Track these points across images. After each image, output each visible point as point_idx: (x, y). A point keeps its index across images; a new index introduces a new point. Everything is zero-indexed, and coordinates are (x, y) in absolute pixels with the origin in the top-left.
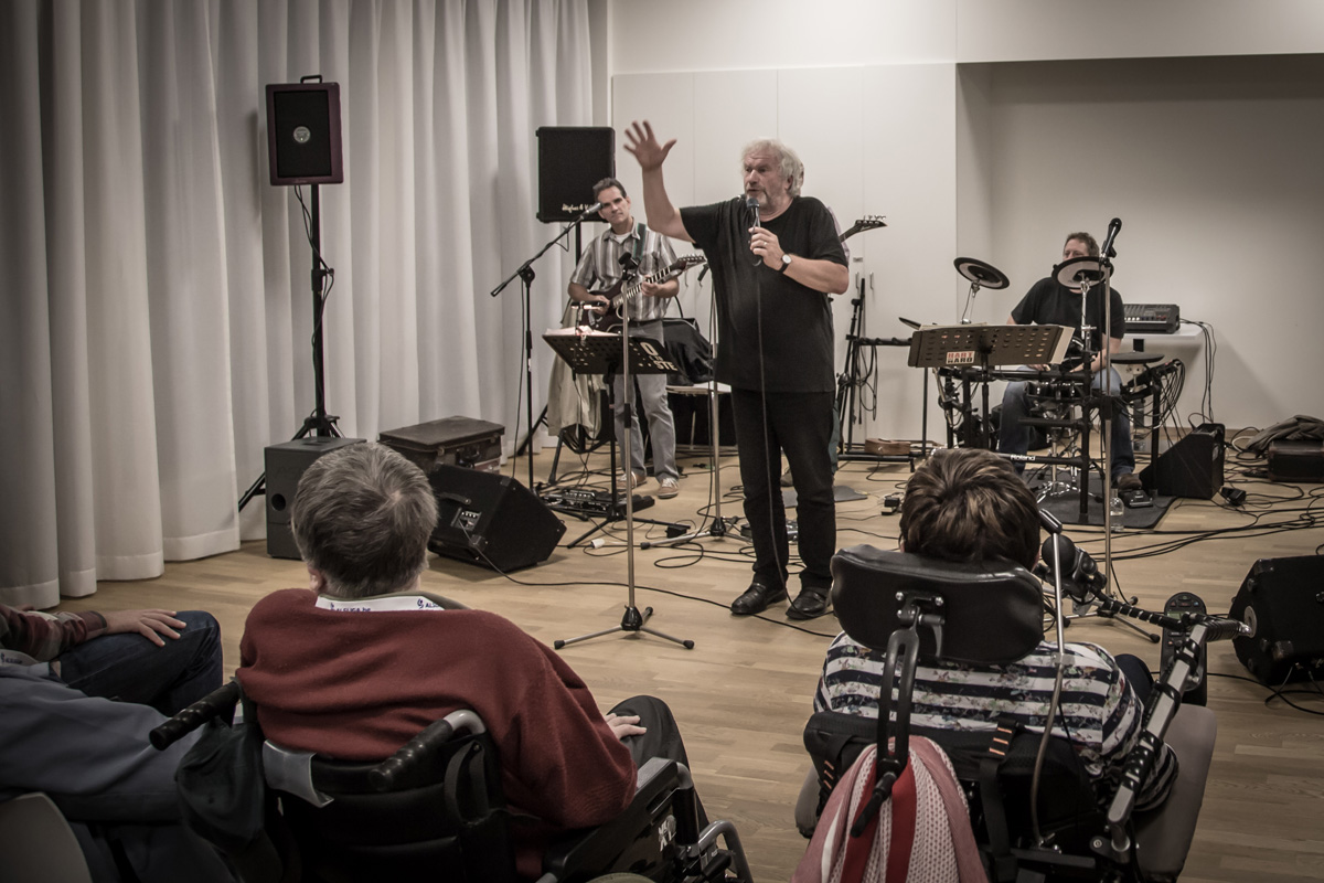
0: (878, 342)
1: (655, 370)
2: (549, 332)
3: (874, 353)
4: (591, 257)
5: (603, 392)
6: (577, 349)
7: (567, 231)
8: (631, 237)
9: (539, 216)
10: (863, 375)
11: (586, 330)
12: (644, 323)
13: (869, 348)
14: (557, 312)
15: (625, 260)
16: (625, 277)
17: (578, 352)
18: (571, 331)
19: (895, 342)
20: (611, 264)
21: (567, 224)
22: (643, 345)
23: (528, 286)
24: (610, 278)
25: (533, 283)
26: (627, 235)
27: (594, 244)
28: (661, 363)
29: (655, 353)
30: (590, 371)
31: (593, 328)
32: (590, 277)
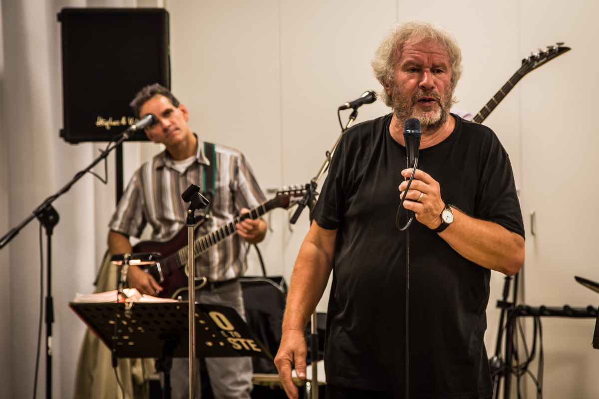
0: (543, 311)
1: (230, 352)
2: (79, 298)
3: (537, 327)
4: (139, 193)
5: (154, 383)
6: (119, 321)
7: (105, 155)
8: (196, 164)
9: (64, 134)
10: (522, 359)
11: (132, 295)
12: (219, 284)
13: (529, 322)
14: (87, 269)
15: (190, 195)
16: (191, 220)
17: (120, 326)
18: (111, 297)
19: (567, 312)
20: (170, 202)
21: (104, 146)
22: (213, 315)
23: (50, 233)
24: (170, 223)
25: (56, 230)
26: (189, 161)
27: (141, 173)
28: (237, 341)
29: (230, 327)
30: (135, 354)
31: (143, 290)
32: (139, 220)
